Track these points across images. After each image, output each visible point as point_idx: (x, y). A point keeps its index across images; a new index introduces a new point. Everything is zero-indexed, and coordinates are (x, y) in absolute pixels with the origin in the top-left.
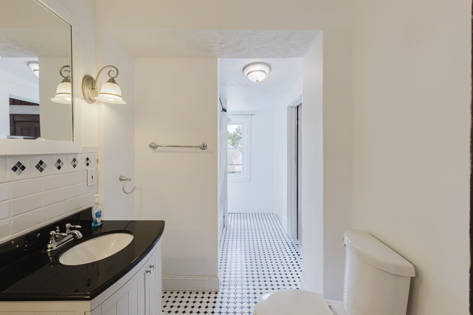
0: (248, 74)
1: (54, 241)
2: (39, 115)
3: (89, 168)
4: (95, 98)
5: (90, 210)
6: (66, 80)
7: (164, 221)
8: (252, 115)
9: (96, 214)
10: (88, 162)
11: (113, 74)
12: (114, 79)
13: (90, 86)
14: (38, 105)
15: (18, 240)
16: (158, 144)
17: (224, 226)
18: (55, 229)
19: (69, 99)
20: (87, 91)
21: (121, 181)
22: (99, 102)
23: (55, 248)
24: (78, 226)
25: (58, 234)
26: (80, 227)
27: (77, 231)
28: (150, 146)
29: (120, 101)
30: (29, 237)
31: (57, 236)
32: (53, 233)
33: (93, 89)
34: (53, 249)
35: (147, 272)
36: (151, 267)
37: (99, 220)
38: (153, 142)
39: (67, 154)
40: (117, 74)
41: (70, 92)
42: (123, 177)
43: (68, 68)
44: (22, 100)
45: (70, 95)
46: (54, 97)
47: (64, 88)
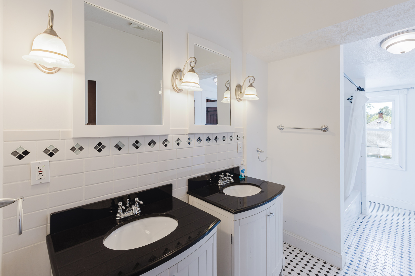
0: (387, 48)
1: (221, 180)
2: (217, 107)
3: (239, 142)
4: (242, 98)
5: (238, 168)
6: (228, 89)
7: (285, 186)
8: (408, 89)
9: (242, 171)
10: (238, 138)
11: (251, 81)
12: (252, 84)
13: (239, 91)
14: (217, 101)
15: (208, 175)
16: (285, 126)
17: (361, 213)
18: (222, 174)
19: (229, 100)
20: (238, 94)
21: (258, 152)
22: (244, 100)
23: (222, 184)
24: (232, 176)
25: (223, 177)
26: (233, 176)
27: (231, 178)
28: (278, 128)
29: (256, 98)
30: (212, 175)
31: (223, 178)
32: (221, 176)
33: (241, 92)
34: (221, 185)
35: (268, 216)
36: (271, 214)
37: (243, 175)
38: (281, 124)
39: (228, 133)
40: (254, 81)
41: (229, 96)
42: (259, 149)
43: (228, 82)
44: (211, 99)
45: (229, 98)
46: (222, 100)
47: (227, 94)
